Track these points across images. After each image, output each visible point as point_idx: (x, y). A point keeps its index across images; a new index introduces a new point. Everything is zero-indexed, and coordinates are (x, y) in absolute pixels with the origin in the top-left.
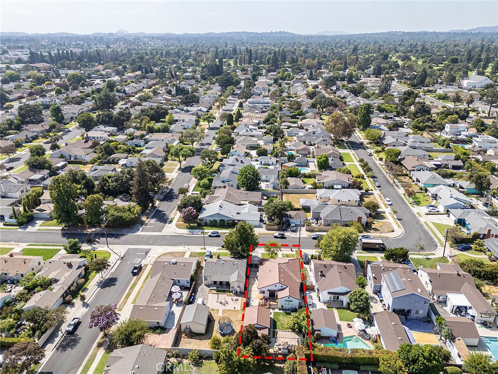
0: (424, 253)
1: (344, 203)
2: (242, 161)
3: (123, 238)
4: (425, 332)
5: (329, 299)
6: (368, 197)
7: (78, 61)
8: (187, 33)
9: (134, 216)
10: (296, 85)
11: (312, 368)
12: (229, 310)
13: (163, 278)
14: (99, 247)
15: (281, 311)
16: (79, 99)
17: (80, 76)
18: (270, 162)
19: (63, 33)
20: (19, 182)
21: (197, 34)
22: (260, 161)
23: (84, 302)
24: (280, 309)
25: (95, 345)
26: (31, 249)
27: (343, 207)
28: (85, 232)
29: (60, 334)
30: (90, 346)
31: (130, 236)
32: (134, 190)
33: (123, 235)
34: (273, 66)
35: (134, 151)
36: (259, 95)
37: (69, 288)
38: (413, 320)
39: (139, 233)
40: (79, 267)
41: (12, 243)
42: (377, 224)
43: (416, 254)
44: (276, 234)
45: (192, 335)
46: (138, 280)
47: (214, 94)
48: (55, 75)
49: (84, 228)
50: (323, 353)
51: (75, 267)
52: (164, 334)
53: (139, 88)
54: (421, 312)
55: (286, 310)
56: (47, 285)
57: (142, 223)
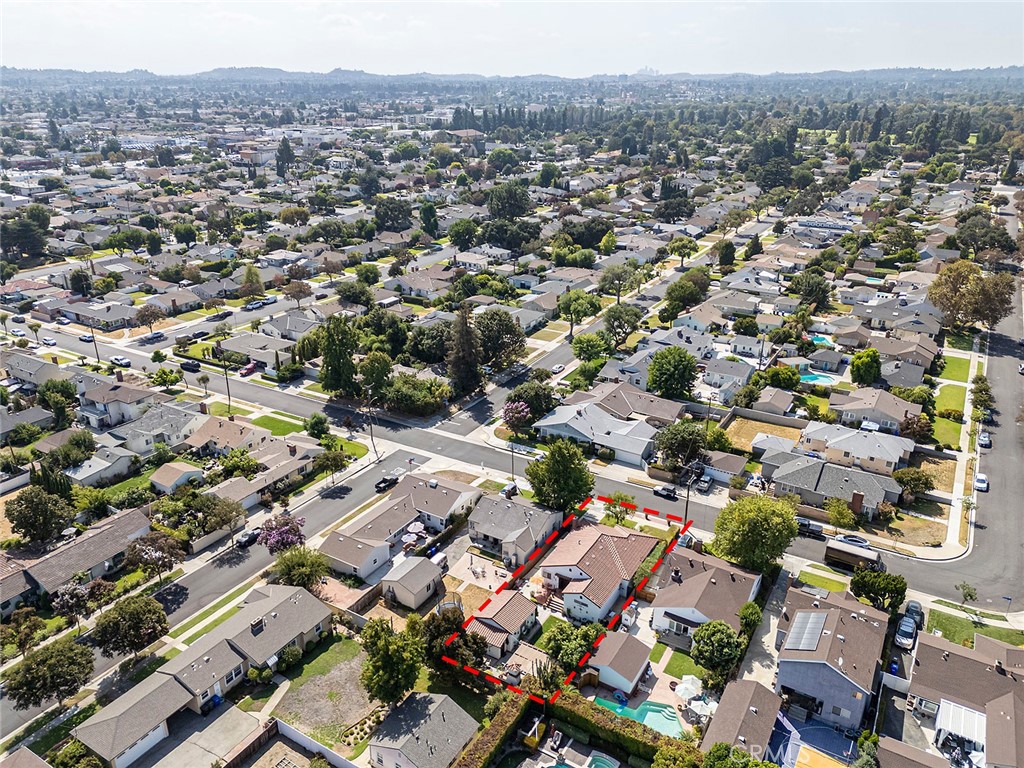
0: (978, 610)
1: (857, 462)
2: (688, 338)
3: (403, 432)
4: (833, 756)
5: (667, 627)
6: (935, 463)
7: (528, 127)
8: (780, 72)
9: (432, 400)
10: (955, 193)
11: (537, 723)
12: (478, 588)
13: (404, 505)
14: (360, 437)
15: (565, 619)
16: (482, 195)
17: (510, 155)
18: (756, 350)
19: (541, 75)
20: (318, 318)
21: (800, 74)
22: (733, 345)
23: (286, 510)
24: (564, 615)
25: (261, 572)
26: (273, 419)
27: (854, 469)
28: (357, 410)
29: (230, 543)
30: (254, 572)
31: (414, 432)
32: (452, 356)
33: (405, 427)
34: (924, 147)
35: (510, 295)
36: (841, 209)
37: (275, 483)
38: (826, 725)
39: (431, 430)
40: (306, 457)
41: (257, 404)
42: (908, 521)
43: (956, 607)
44: (660, 486)
45: (395, 605)
46: (377, 500)
47: (737, 200)
48: (476, 153)
49: (359, 404)
50: (567, 705)
51: (299, 455)
52: (356, 590)
53: (598, 183)
54: (845, 713)
55: (574, 619)
56: (250, 470)
57: (447, 415)
